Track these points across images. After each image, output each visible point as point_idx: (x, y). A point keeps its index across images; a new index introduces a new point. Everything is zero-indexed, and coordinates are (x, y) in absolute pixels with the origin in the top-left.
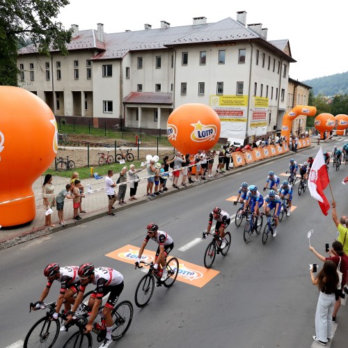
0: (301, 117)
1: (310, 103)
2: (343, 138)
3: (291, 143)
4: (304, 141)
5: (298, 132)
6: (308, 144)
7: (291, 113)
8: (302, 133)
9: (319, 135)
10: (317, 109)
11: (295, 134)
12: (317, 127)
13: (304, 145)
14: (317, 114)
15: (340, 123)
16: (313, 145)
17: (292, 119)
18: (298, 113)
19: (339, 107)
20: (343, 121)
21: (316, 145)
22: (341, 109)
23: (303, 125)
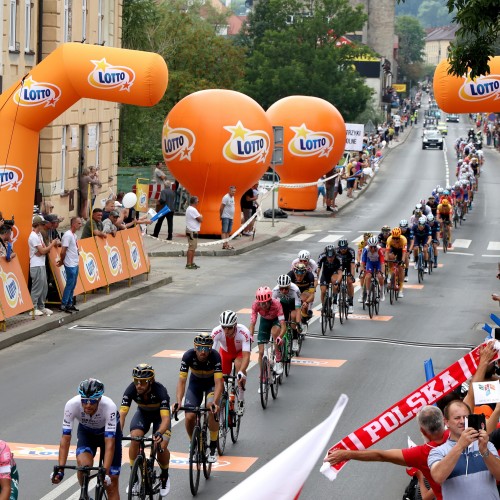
0: (85, 110)
1: (133, 36)
2: (314, 225)
3: (37, 262)
4: (111, 250)
5: (80, 197)
6: (137, 265)
7: (33, 85)
8: (100, 204)
9: (192, 210)
10: (174, 64)
11: (61, 210)
12: (177, 167)
13: (116, 272)
14: (175, 93)
15: (294, 146)
16: (161, 268)
17: (38, 121)
18: (73, 91)
19: (286, 57)
20: (312, 136)
21: (176, 268)
22: (297, 68)
23: (104, 157)
